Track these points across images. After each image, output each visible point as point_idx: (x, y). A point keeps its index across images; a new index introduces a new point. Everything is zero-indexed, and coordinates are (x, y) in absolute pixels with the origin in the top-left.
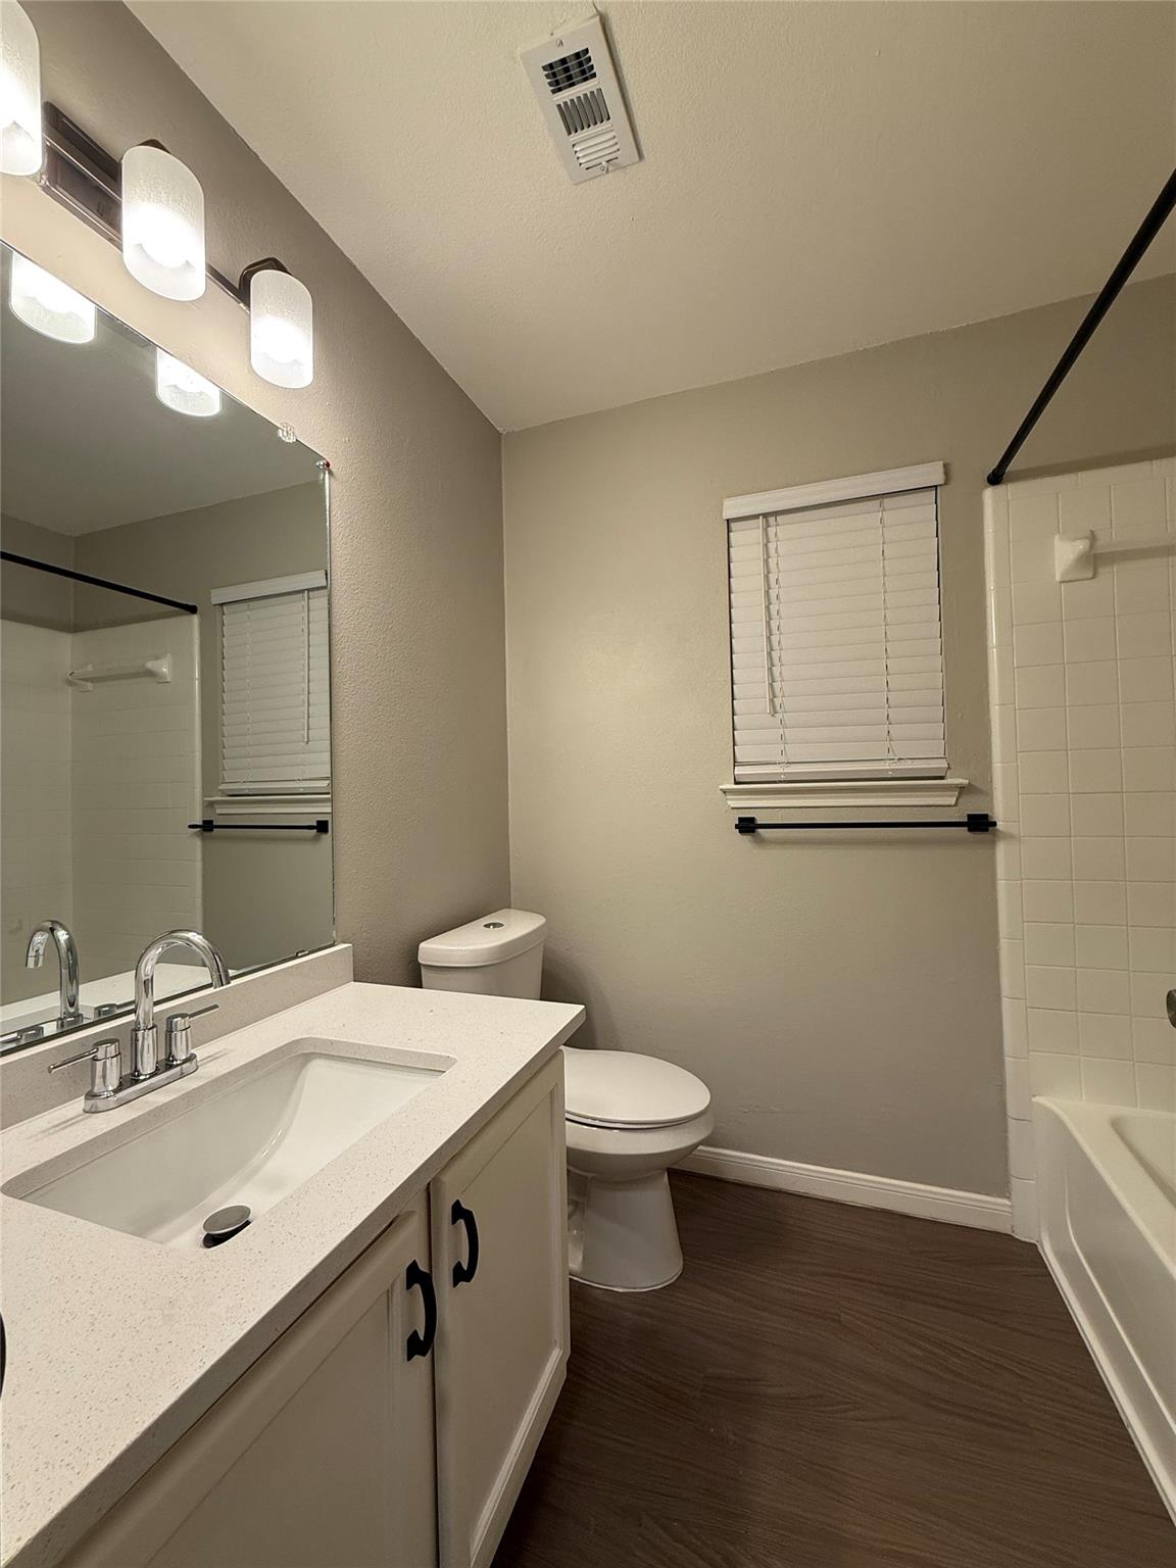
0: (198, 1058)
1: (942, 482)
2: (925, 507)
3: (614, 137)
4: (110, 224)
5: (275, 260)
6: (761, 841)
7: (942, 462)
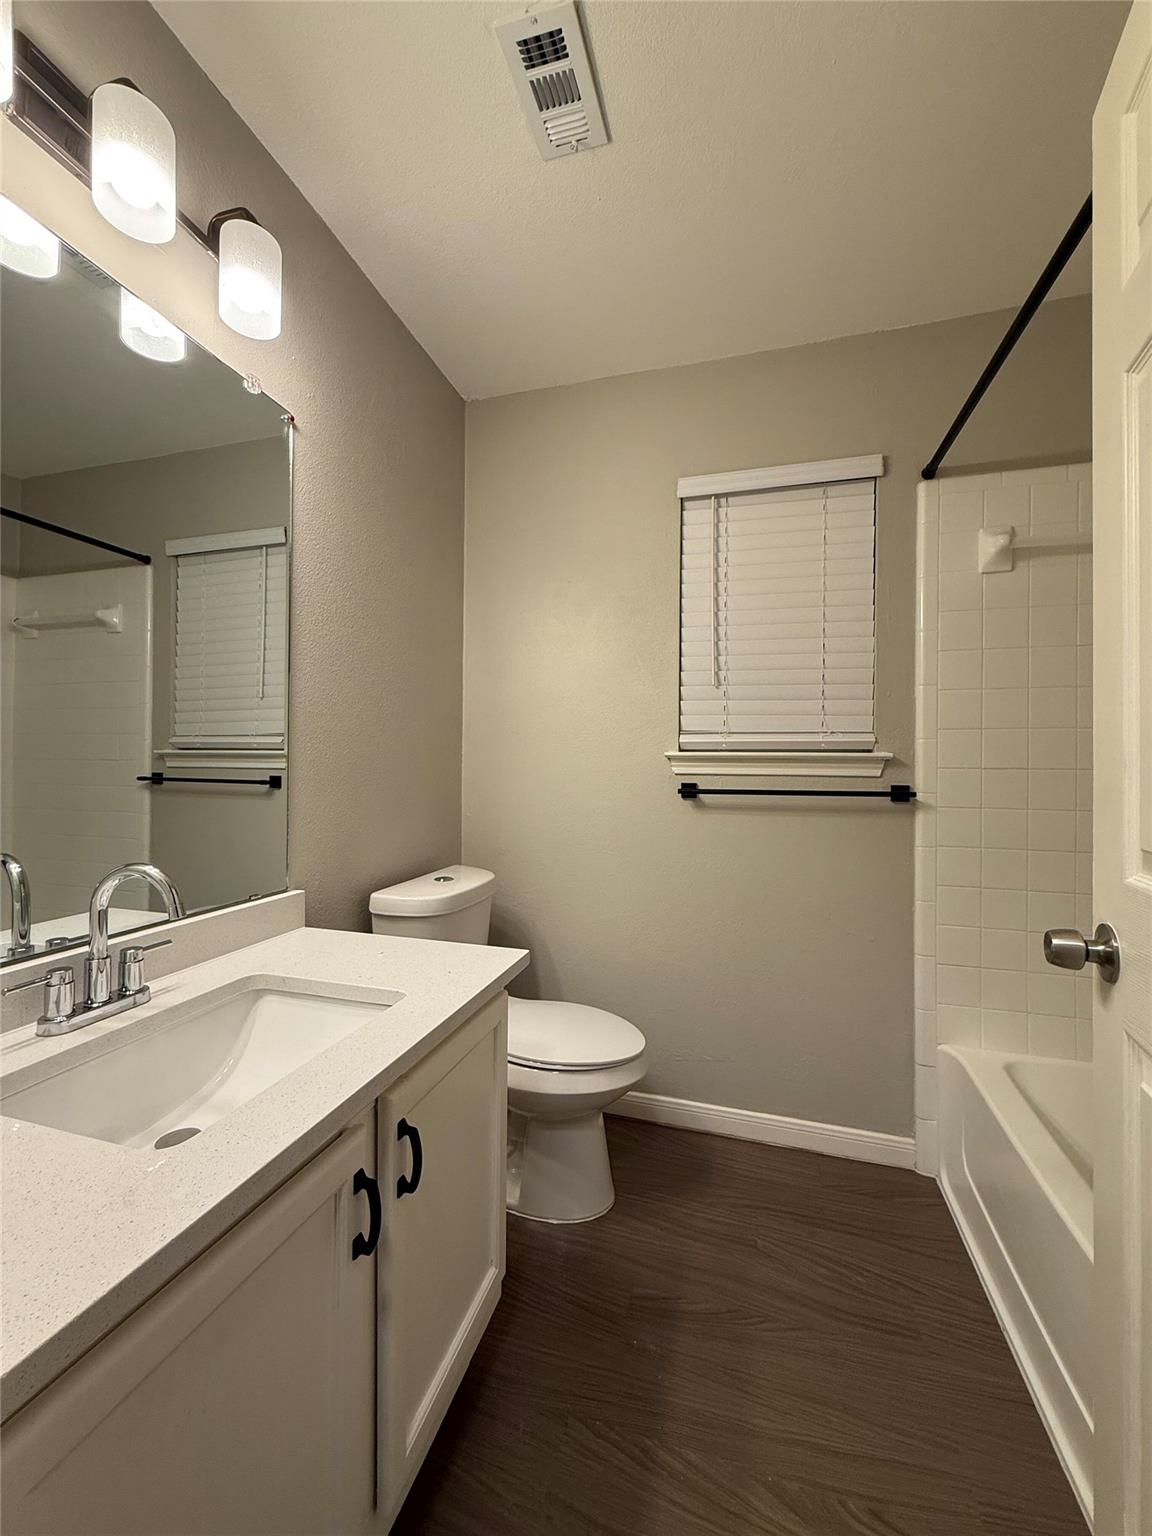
0: (151, 990)
1: (881, 474)
2: (864, 498)
3: (584, 118)
4: (79, 160)
5: (244, 210)
6: (702, 806)
7: (881, 456)
